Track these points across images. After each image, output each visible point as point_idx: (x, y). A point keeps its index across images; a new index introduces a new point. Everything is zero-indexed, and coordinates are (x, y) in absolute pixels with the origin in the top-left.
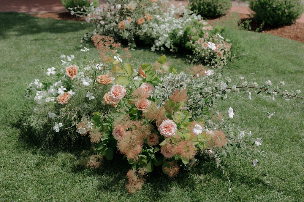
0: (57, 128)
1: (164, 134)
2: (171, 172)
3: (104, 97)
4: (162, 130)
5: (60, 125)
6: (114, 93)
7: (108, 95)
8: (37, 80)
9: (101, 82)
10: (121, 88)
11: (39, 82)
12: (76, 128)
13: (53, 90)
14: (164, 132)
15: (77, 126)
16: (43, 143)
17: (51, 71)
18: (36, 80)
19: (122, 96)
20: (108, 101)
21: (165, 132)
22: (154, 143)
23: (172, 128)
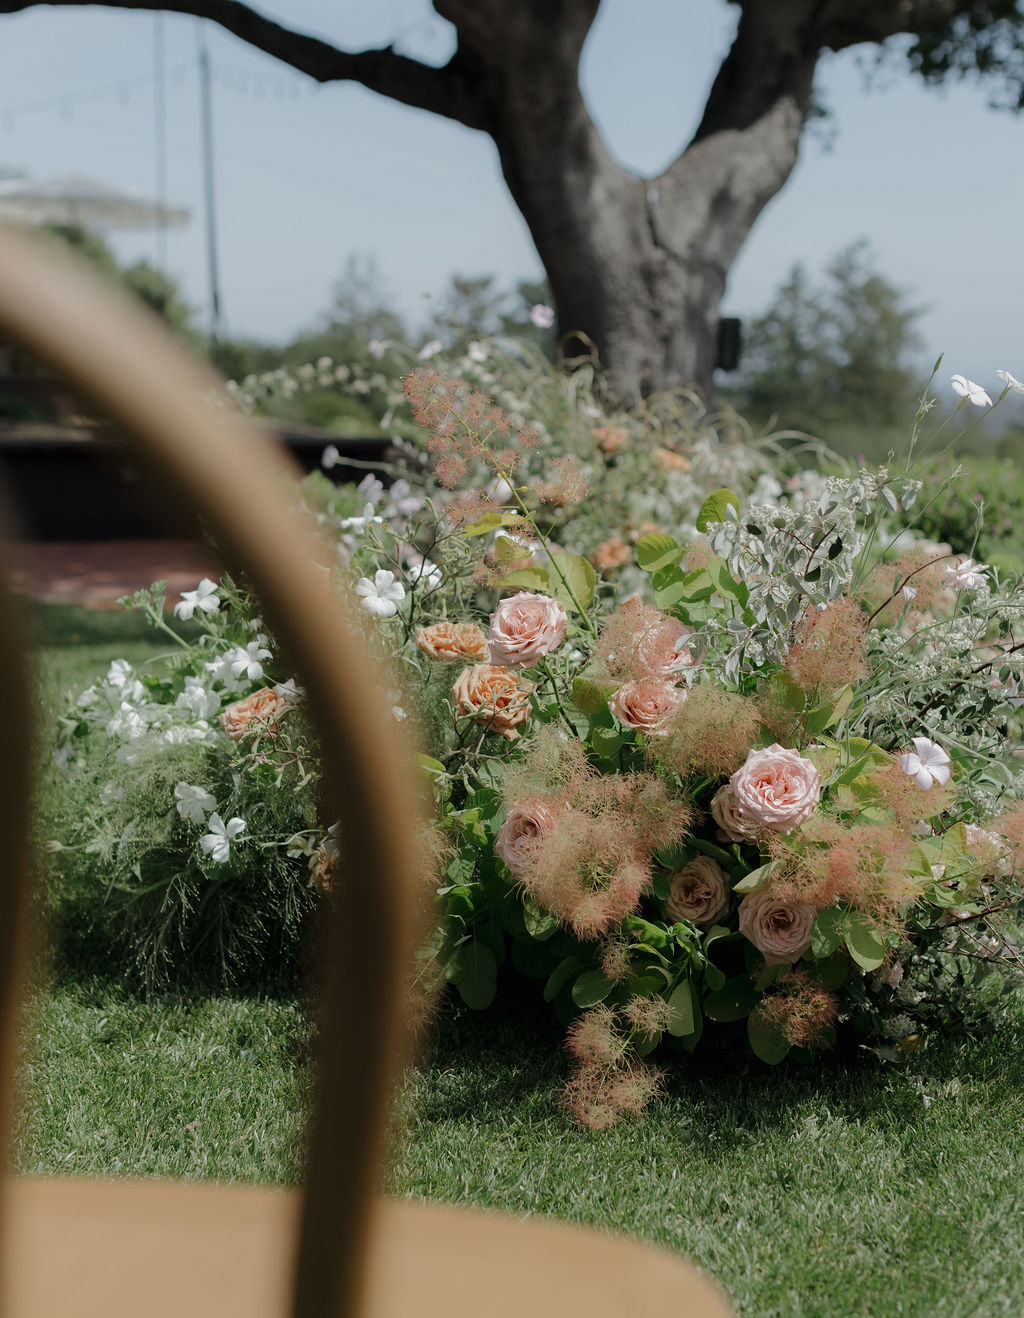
0: (217, 845)
1: (759, 807)
2: (796, 1019)
3: (456, 687)
4: (747, 791)
5: (237, 825)
6: (510, 632)
7: (476, 676)
8: (123, 667)
9: (437, 648)
10: (544, 605)
11: (129, 676)
12: (310, 866)
13: (200, 692)
14: (755, 798)
15: (312, 861)
16: (142, 944)
17: (200, 597)
18: (115, 665)
19: (549, 643)
20: (476, 702)
21: (760, 799)
22: (701, 910)
23: (796, 781)
